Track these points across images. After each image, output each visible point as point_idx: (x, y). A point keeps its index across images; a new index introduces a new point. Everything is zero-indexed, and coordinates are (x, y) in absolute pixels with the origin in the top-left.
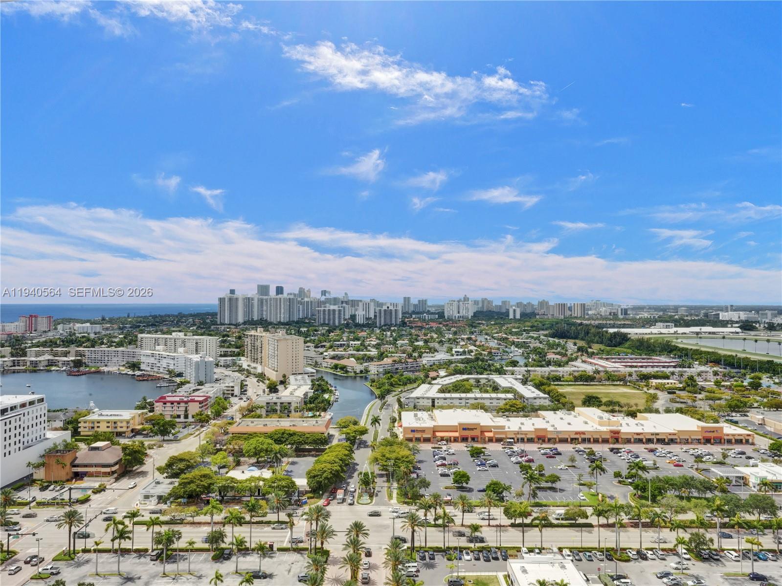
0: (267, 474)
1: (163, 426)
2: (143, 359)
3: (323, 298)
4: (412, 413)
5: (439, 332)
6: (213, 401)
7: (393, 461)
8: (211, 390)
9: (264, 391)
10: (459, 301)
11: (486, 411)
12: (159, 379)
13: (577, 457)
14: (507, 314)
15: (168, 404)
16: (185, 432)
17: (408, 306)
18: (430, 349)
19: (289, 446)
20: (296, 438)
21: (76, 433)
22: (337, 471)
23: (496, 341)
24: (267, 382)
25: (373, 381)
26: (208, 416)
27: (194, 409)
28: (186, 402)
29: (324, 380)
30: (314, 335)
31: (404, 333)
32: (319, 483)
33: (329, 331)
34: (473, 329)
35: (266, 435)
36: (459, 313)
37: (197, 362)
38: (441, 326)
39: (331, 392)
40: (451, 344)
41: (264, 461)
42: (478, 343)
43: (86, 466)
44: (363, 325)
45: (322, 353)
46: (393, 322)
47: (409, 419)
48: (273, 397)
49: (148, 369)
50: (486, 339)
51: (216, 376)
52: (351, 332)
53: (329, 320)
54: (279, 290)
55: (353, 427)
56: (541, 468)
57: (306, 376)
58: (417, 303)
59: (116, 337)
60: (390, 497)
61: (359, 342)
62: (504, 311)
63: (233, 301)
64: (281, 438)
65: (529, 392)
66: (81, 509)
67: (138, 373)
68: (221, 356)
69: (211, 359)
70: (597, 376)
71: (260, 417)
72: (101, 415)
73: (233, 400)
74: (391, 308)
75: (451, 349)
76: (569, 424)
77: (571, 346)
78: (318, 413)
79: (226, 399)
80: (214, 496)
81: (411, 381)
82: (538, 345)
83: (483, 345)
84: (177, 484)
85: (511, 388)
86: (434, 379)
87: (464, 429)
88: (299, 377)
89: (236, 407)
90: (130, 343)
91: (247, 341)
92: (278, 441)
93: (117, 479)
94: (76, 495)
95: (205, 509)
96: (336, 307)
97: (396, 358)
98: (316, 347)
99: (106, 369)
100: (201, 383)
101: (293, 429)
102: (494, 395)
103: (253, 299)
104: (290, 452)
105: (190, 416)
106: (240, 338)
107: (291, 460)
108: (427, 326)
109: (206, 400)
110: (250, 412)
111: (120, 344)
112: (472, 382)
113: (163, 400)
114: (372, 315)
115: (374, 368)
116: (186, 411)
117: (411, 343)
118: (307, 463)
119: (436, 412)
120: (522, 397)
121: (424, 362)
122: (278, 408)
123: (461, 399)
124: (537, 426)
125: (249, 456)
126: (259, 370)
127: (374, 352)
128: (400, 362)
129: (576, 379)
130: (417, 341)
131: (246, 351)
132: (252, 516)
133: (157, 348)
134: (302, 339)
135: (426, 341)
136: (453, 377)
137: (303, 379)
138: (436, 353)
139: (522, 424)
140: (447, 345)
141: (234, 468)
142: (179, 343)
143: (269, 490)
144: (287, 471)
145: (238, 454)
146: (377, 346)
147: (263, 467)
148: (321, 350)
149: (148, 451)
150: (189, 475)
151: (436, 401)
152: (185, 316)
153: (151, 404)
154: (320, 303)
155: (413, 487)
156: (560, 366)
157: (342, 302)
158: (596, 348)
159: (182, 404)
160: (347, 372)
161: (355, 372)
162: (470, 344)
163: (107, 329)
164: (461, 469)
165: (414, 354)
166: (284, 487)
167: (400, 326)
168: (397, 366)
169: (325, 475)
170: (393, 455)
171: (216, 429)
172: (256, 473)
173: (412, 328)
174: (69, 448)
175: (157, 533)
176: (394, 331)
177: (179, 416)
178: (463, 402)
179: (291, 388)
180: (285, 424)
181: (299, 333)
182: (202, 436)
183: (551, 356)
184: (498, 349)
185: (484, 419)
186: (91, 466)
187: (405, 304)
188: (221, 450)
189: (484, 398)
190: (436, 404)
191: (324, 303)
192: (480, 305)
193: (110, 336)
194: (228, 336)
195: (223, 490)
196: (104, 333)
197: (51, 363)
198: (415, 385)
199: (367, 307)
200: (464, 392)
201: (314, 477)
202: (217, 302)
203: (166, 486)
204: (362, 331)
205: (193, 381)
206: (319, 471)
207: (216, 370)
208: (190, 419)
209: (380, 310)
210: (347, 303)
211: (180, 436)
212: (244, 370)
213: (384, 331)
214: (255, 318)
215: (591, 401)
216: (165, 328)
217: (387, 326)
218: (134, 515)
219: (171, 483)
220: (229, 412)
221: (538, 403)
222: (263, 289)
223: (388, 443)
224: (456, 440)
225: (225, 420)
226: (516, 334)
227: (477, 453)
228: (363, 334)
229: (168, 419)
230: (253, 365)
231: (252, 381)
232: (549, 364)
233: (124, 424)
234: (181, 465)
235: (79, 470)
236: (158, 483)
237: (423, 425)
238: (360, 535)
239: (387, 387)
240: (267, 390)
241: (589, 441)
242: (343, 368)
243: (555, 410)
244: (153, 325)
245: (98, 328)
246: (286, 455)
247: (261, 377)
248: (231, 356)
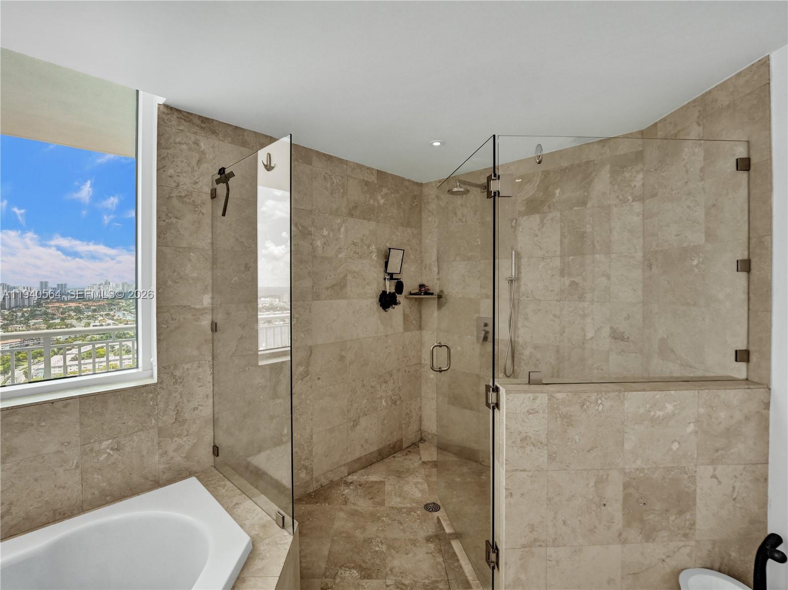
38: (80, 305)
40: (89, 319)
42: (115, 318)
50: (124, 314)
83: (120, 319)
108: (66, 306)
130: (55, 319)
135: (63, 319)
140: (84, 321)
162: (108, 319)
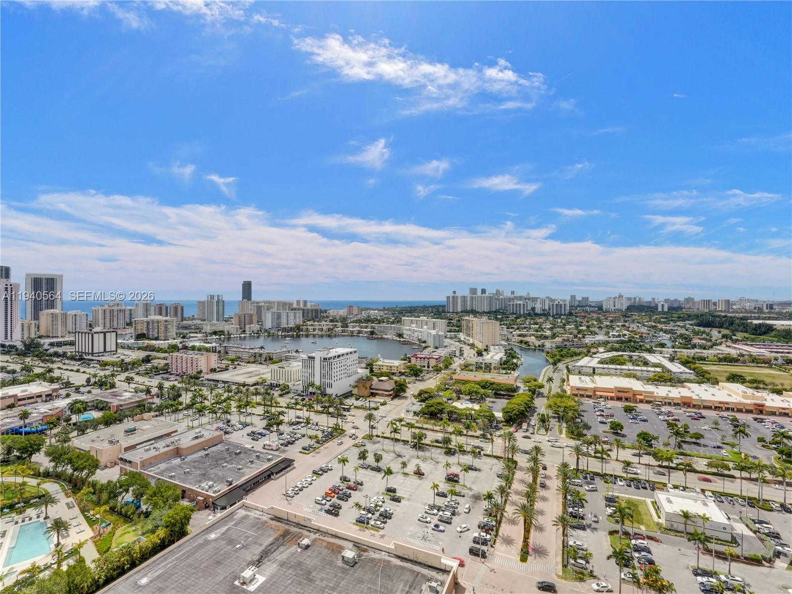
0: (476, 407)
1: (416, 371)
2: (405, 332)
3: (512, 296)
4: (577, 377)
5: (598, 320)
6: (443, 359)
7: (563, 409)
8: (442, 352)
9: (474, 355)
10: (615, 298)
11: (638, 379)
12: (413, 344)
13: (720, 421)
14: (656, 307)
15: (419, 359)
16: (428, 376)
17: (574, 301)
18: (592, 332)
19: (490, 391)
20: (495, 386)
21: (372, 371)
22: (522, 411)
23: (646, 328)
24: (476, 349)
25: (548, 353)
26: (441, 368)
27: (433, 363)
28: (428, 359)
29: (513, 350)
30: (506, 320)
31: (571, 320)
32: (510, 417)
33: (517, 318)
34: (627, 319)
35: (476, 383)
36: (614, 306)
37: (434, 335)
39: (518, 358)
41: (475, 399)
43: (377, 390)
44: (541, 315)
45: (512, 333)
46: (563, 313)
47: (575, 381)
48: (480, 359)
49: (408, 337)
51: (445, 344)
52: (532, 319)
53: (516, 311)
54: (484, 291)
55: (534, 383)
56: (686, 427)
57: (501, 347)
58: (581, 299)
59: (390, 319)
60: (561, 432)
61: (538, 326)
62: (653, 305)
63: (455, 298)
64: (485, 385)
65: (676, 368)
66: (375, 413)
67: (402, 340)
68: (448, 332)
69: (442, 333)
70: (742, 359)
71: (472, 371)
72: (384, 362)
73: (455, 359)
74: (561, 303)
75: (609, 333)
76: (713, 395)
77: (715, 334)
78: (509, 372)
79: (451, 358)
80: (445, 416)
81: (576, 354)
82: (683, 331)
84: (424, 406)
85: (660, 364)
86: (595, 353)
87: (619, 391)
88: (497, 347)
89: (457, 364)
90: (398, 322)
91: (464, 323)
92: (484, 387)
93: (392, 399)
94: (373, 405)
95: (440, 423)
96: (521, 302)
97: (564, 338)
98: (508, 328)
99: (386, 337)
100: (436, 348)
101: (493, 380)
102: (644, 368)
103: (467, 297)
104: (491, 395)
105: (430, 367)
106: (459, 321)
107: (491, 400)
109: (439, 358)
110: (466, 367)
111: (393, 323)
112: (626, 357)
113: (415, 356)
114: (547, 308)
115: (548, 344)
116: (428, 364)
117: (577, 327)
118: (502, 403)
119: (596, 377)
120: (669, 371)
121: (587, 341)
122: (483, 366)
123: (616, 369)
124: (683, 395)
125: (465, 395)
126: (471, 341)
127: (548, 333)
128: (568, 340)
129: (720, 360)
131: (463, 329)
132: (467, 432)
133: (412, 325)
134: (498, 323)
136: (609, 353)
137: (499, 348)
138: (596, 336)
139: (670, 391)
141: (456, 401)
142: (424, 323)
143: (478, 417)
144: (489, 407)
145: (459, 392)
146: (551, 329)
147: (474, 402)
148: (511, 330)
149: (408, 385)
150: (431, 402)
151: (596, 370)
152: (427, 307)
153: (409, 358)
154: (510, 299)
155: (578, 428)
156: (705, 349)
157: (526, 299)
158: (740, 335)
159: (426, 360)
160: (529, 345)
161: (535, 346)
163: (386, 314)
164: (616, 420)
165: (579, 336)
166: (487, 416)
167: (568, 315)
168: (565, 343)
169: (514, 412)
170: (563, 405)
171: (445, 376)
172: (470, 405)
173: (577, 317)
174: (369, 379)
175: (414, 433)
176: (563, 319)
177: (424, 366)
178: (618, 372)
179: (491, 354)
180: (488, 377)
181: (496, 319)
182: (438, 379)
183: (696, 341)
184: (648, 334)
185: (636, 385)
186: (379, 390)
187: (571, 300)
188: (448, 389)
189: (636, 370)
190: (596, 372)
191: (513, 299)
192: (633, 301)
193: (388, 318)
194: (452, 320)
195: (450, 413)
196: (384, 316)
197: (359, 332)
198: (579, 357)
199: (543, 302)
200: (619, 364)
201: (507, 412)
202: (445, 299)
203: (418, 407)
204: (540, 318)
205: (432, 346)
206: (510, 409)
207: (445, 340)
208: (431, 369)
209: (553, 304)
210: (529, 299)
211: (425, 378)
212: (462, 341)
213: (556, 318)
214: (468, 309)
215: (734, 378)
216: (416, 314)
217: (559, 315)
218: (401, 420)
219: (421, 405)
220: (453, 366)
221: (684, 376)
222: (473, 291)
223: (559, 396)
224: (612, 399)
225: (450, 371)
226: (664, 323)
227: (630, 410)
228: (541, 320)
229: (419, 367)
230: (468, 338)
231: (466, 348)
232: (694, 347)
233: (396, 368)
234: (426, 395)
235: (374, 391)
236: (414, 404)
237: (586, 386)
238: (539, 455)
239: (558, 357)
240: (476, 354)
241: (733, 410)
242: (526, 343)
243: (699, 383)
244: (410, 312)
245: (382, 313)
246: (488, 396)
247: (472, 346)
248: (454, 332)
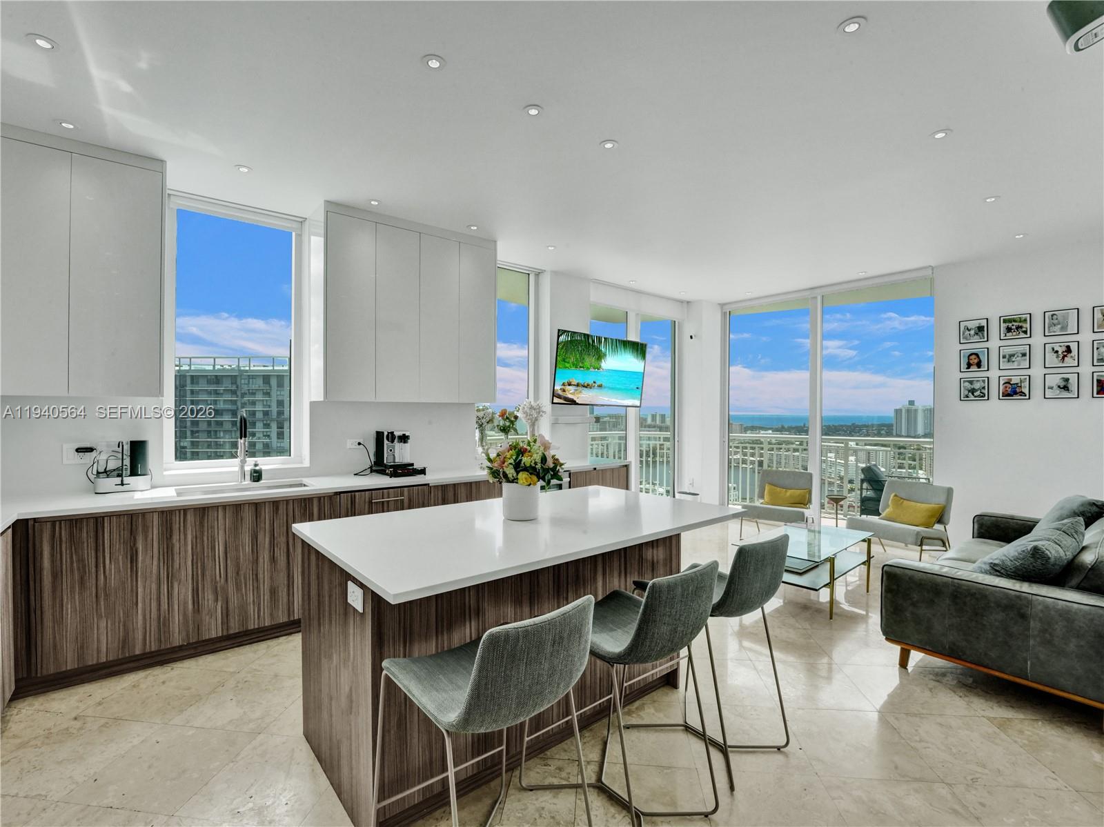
63: (911, 412)
131: (924, 465)
152: (858, 426)
202: (892, 414)
